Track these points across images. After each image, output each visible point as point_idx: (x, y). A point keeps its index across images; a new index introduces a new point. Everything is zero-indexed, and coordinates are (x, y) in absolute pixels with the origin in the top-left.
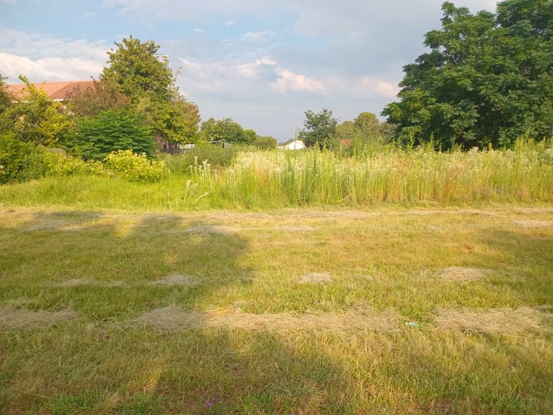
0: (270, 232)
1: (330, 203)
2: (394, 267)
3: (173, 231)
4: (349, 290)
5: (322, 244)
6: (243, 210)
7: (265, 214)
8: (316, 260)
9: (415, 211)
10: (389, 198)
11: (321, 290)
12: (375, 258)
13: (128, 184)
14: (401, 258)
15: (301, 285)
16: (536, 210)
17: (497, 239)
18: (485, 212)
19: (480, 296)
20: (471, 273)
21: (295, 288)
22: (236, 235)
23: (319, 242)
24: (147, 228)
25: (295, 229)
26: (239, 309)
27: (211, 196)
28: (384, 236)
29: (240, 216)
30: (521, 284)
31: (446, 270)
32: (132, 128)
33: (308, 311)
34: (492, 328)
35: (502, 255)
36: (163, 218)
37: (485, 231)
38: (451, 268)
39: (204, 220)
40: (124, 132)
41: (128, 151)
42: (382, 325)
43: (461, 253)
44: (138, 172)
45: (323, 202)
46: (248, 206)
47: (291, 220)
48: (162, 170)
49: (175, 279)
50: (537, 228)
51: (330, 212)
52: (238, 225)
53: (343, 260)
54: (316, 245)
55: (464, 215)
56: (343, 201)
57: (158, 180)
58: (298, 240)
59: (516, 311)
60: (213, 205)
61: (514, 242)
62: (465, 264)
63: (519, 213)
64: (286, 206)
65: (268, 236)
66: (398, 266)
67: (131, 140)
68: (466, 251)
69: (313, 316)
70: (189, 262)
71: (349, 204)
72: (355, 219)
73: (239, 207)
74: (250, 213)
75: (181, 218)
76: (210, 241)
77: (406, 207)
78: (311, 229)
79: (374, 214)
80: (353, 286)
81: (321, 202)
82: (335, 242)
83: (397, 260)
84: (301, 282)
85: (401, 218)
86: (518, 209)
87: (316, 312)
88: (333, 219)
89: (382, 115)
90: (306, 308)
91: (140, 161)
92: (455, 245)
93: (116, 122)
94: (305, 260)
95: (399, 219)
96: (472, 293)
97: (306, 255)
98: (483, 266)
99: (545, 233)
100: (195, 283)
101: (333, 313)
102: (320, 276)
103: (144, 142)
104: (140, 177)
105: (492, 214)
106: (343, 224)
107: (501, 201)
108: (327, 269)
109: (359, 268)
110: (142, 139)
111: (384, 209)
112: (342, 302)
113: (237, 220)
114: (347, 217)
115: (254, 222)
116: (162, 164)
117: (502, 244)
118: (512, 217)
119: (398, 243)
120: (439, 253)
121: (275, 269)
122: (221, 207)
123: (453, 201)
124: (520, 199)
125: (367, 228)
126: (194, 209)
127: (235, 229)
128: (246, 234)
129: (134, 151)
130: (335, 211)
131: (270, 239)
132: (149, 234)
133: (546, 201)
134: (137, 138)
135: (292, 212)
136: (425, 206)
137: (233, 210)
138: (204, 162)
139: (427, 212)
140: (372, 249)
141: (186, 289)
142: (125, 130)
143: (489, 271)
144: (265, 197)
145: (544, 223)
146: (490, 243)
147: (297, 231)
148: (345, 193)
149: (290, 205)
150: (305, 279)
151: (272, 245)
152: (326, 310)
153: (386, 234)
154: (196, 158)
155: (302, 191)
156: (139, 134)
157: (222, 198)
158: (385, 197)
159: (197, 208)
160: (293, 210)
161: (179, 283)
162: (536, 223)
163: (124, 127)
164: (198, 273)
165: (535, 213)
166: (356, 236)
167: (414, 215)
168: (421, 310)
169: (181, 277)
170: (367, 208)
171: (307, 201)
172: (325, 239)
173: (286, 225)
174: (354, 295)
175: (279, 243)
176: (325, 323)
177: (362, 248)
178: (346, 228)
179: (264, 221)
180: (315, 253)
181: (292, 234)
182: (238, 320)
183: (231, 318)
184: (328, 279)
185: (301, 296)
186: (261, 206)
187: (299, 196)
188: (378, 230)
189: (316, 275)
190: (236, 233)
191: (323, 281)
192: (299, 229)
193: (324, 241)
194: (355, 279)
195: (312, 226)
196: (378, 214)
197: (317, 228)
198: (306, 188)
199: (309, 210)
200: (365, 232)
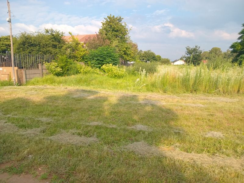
0: (181, 106)
1: (208, 93)
3: (133, 102)
4: (238, 145)
5: (211, 115)
6: (163, 93)
7: (175, 96)
8: (211, 124)
10: (241, 91)
13: (110, 79)
15: (208, 138)
21: (205, 139)
24: (122, 99)
25: (194, 105)
26: (178, 149)
27: (147, 86)
29: (163, 96)
32: (111, 54)
33: (217, 154)
36: (127, 95)
39: (146, 97)
40: (108, 56)
41: (111, 64)
44: (114, 73)
45: (204, 92)
46: (165, 92)
47: (190, 100)
48: (124, 73)
49: (140, 127)
51: (210, 98)
52: (163, 101)
53: (226, 125)
54: (208, 115)
56: (215, 92)
57: (122, 77)
58: (198, 112)
60: (148, 90)
64: (184, 92)
65: (180, 108)
67: (110, 60)
69: (221, 158)
70: (144, 118)
71: (218, 93)
72: (226, 102)
73: (161, 92)
74: (167, 95)
75: (136, 96)
76: (152, 108)
78: (203, 106)
79: (235, 100)
80: (238, 141)
81: (203, 91)
82: (219, 115)
84: (207, 136)
87: (222, 156)
88: (213, 101)
89: (230, 48)
90: (215, 153)
91: (115, 69)
93: (105, 52)
94: (205, 123)
97: (205, 121)
100: (150, 130)
101: (232, 157)
102: (218, 134)
103: (116, 60)
104: (115, 75)
106: (220, 105)
108: (218, 130)
109: (237, 131)
110: (115, 59)
111: (240, 98)
112: (235, 151)
113: (162, 99)
114: (221, 101)
115: (171, 100)
116: (123, 70)
121: (189, 127)
122: (152, 91)
125: (235, 108)
126: (140, 91)
127: (163, 103)
128: (169, 106)
129: (113, 64)
130: (212, 97)
131: (182, 110)
132: (123, 102)
134: (113, 58)
135: (189, 96)
137: (158, 93)
138: (144, 70)
140: (241, 120)
141: (146, 133)
142: (108, 55)
144: (174, 87)
147: (195, 106)
148: (217, 88)
149: (186, 93)
150: (209, 135)
151: (184, 114)
152: (227, 155)
154: (140, 68)
155: (192, 85)
156: (114, 57)
157: (152, 87)
158: (239, 91)
159: (141, 91)
160: (189, 95)
161: (142, 129)
163: (108, 54)
164: (150, 125)
166: (229, 112)
169: (143, 126)
170: (229, 96)
171: (195, 91)
172: (213, 112)
173: (188, 103)
174: (241, 147)
175: (187, 112)
176: (230, 164)
177: (235, 119)
178: (222, 107)
179: (176, 100)
180: (209, 120)
181: (193, 108)
182: (178, 155)
183: (174, 153)
184: (222, 136)
185: (209, 144)
186: (172, 92)
187: (191, 88)
188: (242, 110)
189: (215, 133)
190: (164, 105)
191: (220, 137)
192: (196, 106)
193: (212, 113)
194: (238, 138)
195: (203, 105)
196: (238, 100)
197: (206, 106)
198: (195, 84)
199: (197, 95)
200: (234, 110)
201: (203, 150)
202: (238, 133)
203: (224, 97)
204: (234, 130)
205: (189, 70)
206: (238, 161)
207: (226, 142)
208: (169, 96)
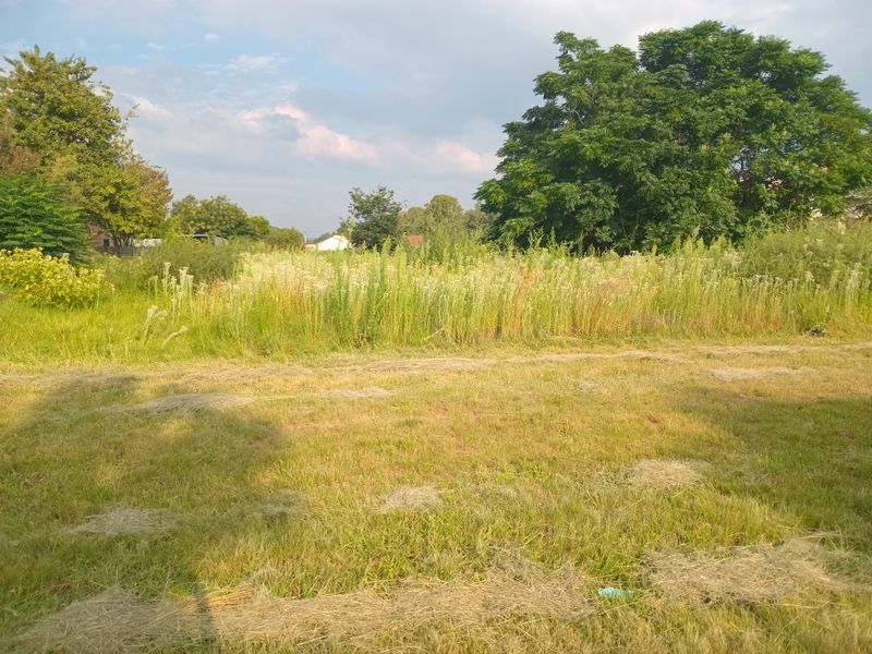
0: (311, 403)
1: (409, 343)
2: (544, 464)
3: (119, 408)
4: (479, 524)
5: (409, 424)
6: (256, 359)
7: (297, 366)
8: (404, 457)
9: (550, 356)
10: (505, 332)
11: (425, 526)
12: (509, 449)
13: (29, 312)
14: (553, 445)
15: (385, 517)
16: (732, 350)
17: (693, 402)
18: (659, 355)
19: (710, 520)
20: (680, 472)
21: (374, 524)
22: (245, 410)
23: (403, 419)
24: (64, 401)
25: (357, 394)
26: (264, 588)
27: (194, 332)
28: (512, 402)
29: (251, 371)
30: (766, 490)
31: (636, 469)
32: (42, 208)
33: (409, 579)
34: (754, 590)
35: (714, 435)
36: (97, 380)
37: (670, 388)
38: (645, 464)
39: (180, 382)
40: (25, 216)
41: (33, 251)
42: (559, 603)
43: (648, 432)
44: (52, 289)
45: (398, 340)
46: (263, 351)
47: (347, 378)
48: (98, 286)
49: (120, 519)
50: (746, 381)
51: (413, 360)
52: (248, 390)
53: (452, 455)
54: (399, 425)
55: (628, 360)
56: (431, 339)
57: (91, 304)
58: (365, 418)
59: (782, 549)
60: (197, 350)
61: (723, 409)
62: (661, 453)
63: (709, 356)
64: (334, 349)
65: (307, 410)
66: (552, 462)
67: (39, 231)
68: (654, 427)
69: (421, 592)
70: (149, 475)
71: (440, 343)
72: (459, 372)
73: (248, 353)
74: (269, 364)
75: (133, 378)
76: (193, 426)
77: (533, 347)
78: (384, 393)
79: (486, 361)
80: (483, 512)
81: (395, 341)
82: (432, 418)
83: (549, 452)
84: (384, 510)
85: (533, 369)
86: (705, 348)
87: (424, 582)
88: (420, 372)
89: (475, 198)
90: (402, 575)
91: (57, 271)
92: (632, 415)
93: (10, 197)
94: (384, 459)
95: (528, 370)
96: (694, 513)
98: (690, 456)
99: (760, 388)
100: (166, 527)
101: (458, 579)
102: (421, 494)
103: (65, 234)
104: (56, 298)
105: (671, 357)
106: (440, 382)
107: (674, 335)
108: (427, 476)
109: (484, 472)
110: (60, 228)
111: (501, 353)
112: (470, 550)
113: (245, 380)
114: (444, 369)
115: (278, 382)
116: (98, 275)
117: (706, 412)
118: (702, 361)
119: (540, 416)
120: (612, 432)
122: (213, 353)
123: (605, 337)
124: (701, 332)
125: (482, 388)
126: (161, 358)
127: (243, 400)
128: (266, 409)
129: (46, 251)
130: (420, 357)
131: (312, 417)
132: (66, 415)
133: (738, 335)
134: (51, 226)
135: (345, 361)
136: (561, 345)
137: (236, 360)
138: (183, 272)
139: (569, 356)
140: (498, 429)
141: (144, 543)
142: (29, 211)
143: (705, 465)
144: (296, 333)
145: (753, 373)
146: (686, 410)
147: (360, 399)
148: (434, 326)
149: (340, 348)
150: (392, 504)
151: (316, 429)
152: (443, 575)
153: (515, 399)
154: (167, 264)
155: (360, 322)
156: (55, 220)
157: (215, 337)
158: (499, 330)
159: (166, 356)
160: (347, 356)
161: (128, 528)
162: (740, 372)
163: (26, 207)
164: (171, 501)
165: (734, 356)
166: (466, 404)
167: (551, 361)
168: (621, 558)
169: (132, 514)
170: (471, 351)
171: (369, 339)
172: (414, 413)
173: (339, 387)
174: (490, 532)
175: (329, 425)
176: (447, 608)
177: (481, 427)
178: (446, 390)
179: (298, 380)
180: (400, 442)
181: (353, 405)
182: (263, 617)
183: (246, 613)
184: (434, 499)
185: (386, 542)
186: (289, 351)
187: (356, 331)
188: (501, 393)
189: (412, 492)
190: (246, 406)
191: (426, 505)
192: (363, 395)
193: (412, 417)
194: (484, 496)
195: (386, 388)
196: (493, 361)
197: (396, 392)
198: (368, 316)
199: (375, 357)
200: (480, 397)
201: (359, 575)
202: (485, 480)
203: (459, 353)
204: (474, 467)
205: (345, 269)
206: (474, 590)
207: (445, 521)
208: (275, 368)
